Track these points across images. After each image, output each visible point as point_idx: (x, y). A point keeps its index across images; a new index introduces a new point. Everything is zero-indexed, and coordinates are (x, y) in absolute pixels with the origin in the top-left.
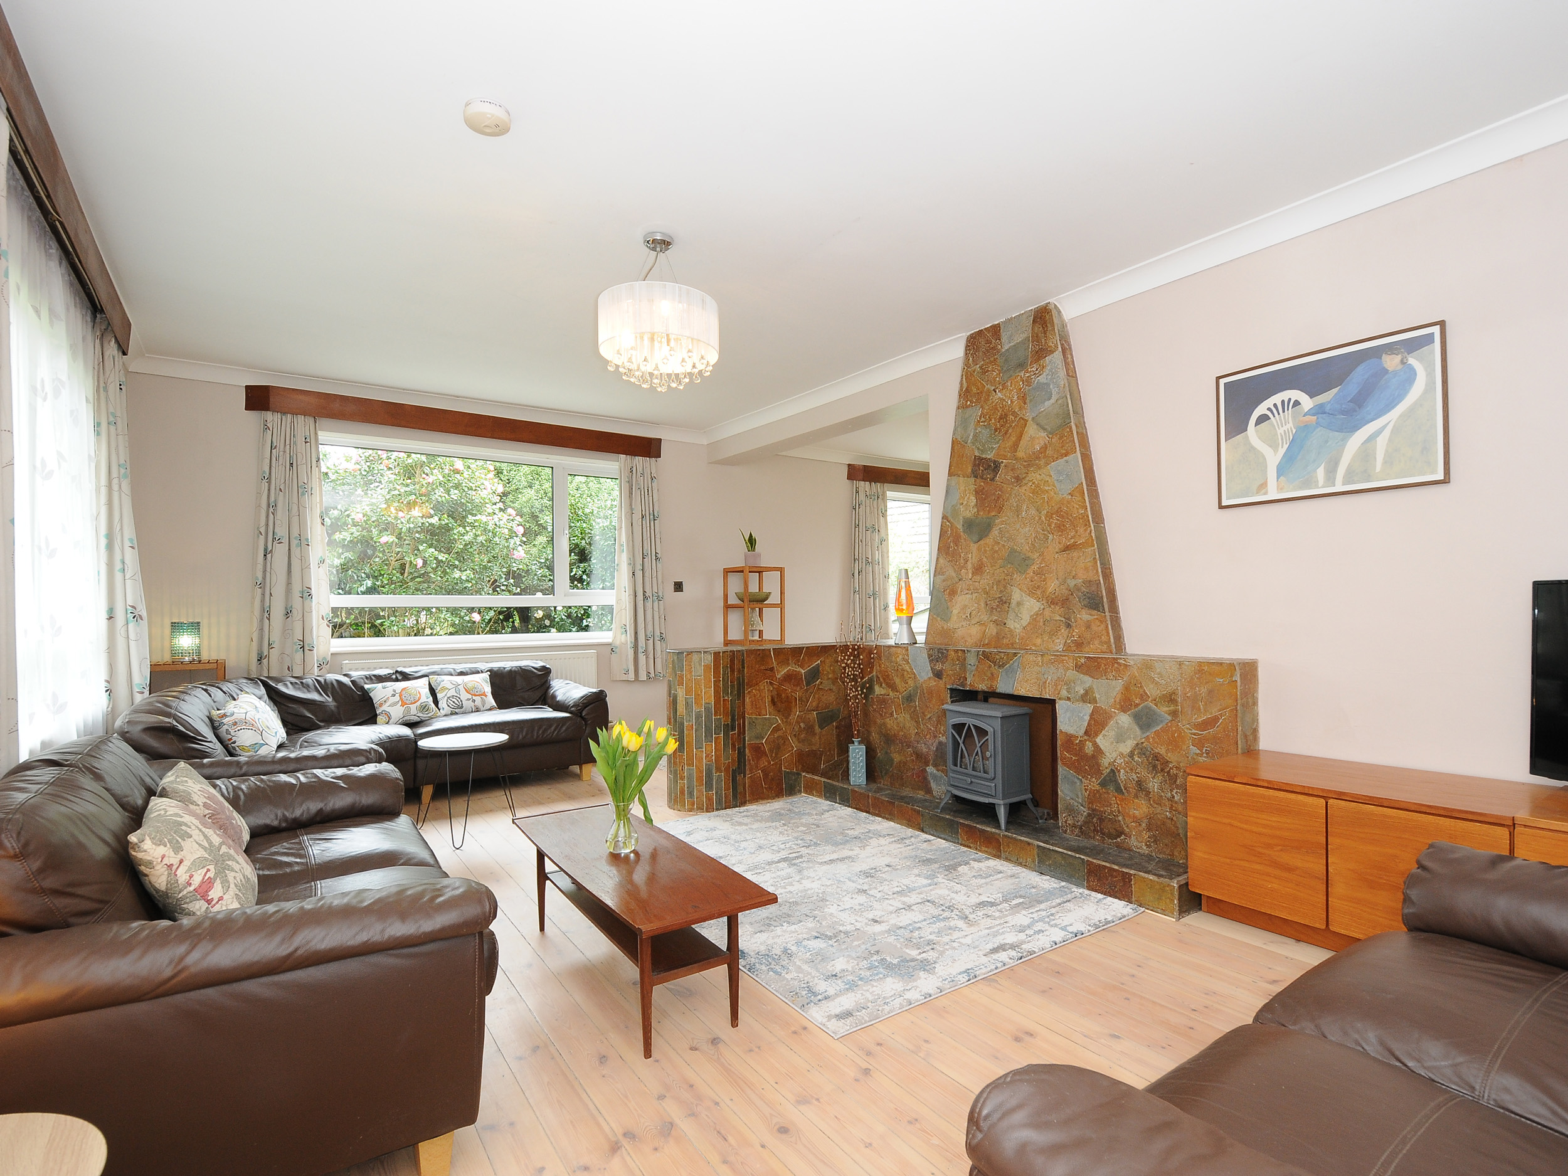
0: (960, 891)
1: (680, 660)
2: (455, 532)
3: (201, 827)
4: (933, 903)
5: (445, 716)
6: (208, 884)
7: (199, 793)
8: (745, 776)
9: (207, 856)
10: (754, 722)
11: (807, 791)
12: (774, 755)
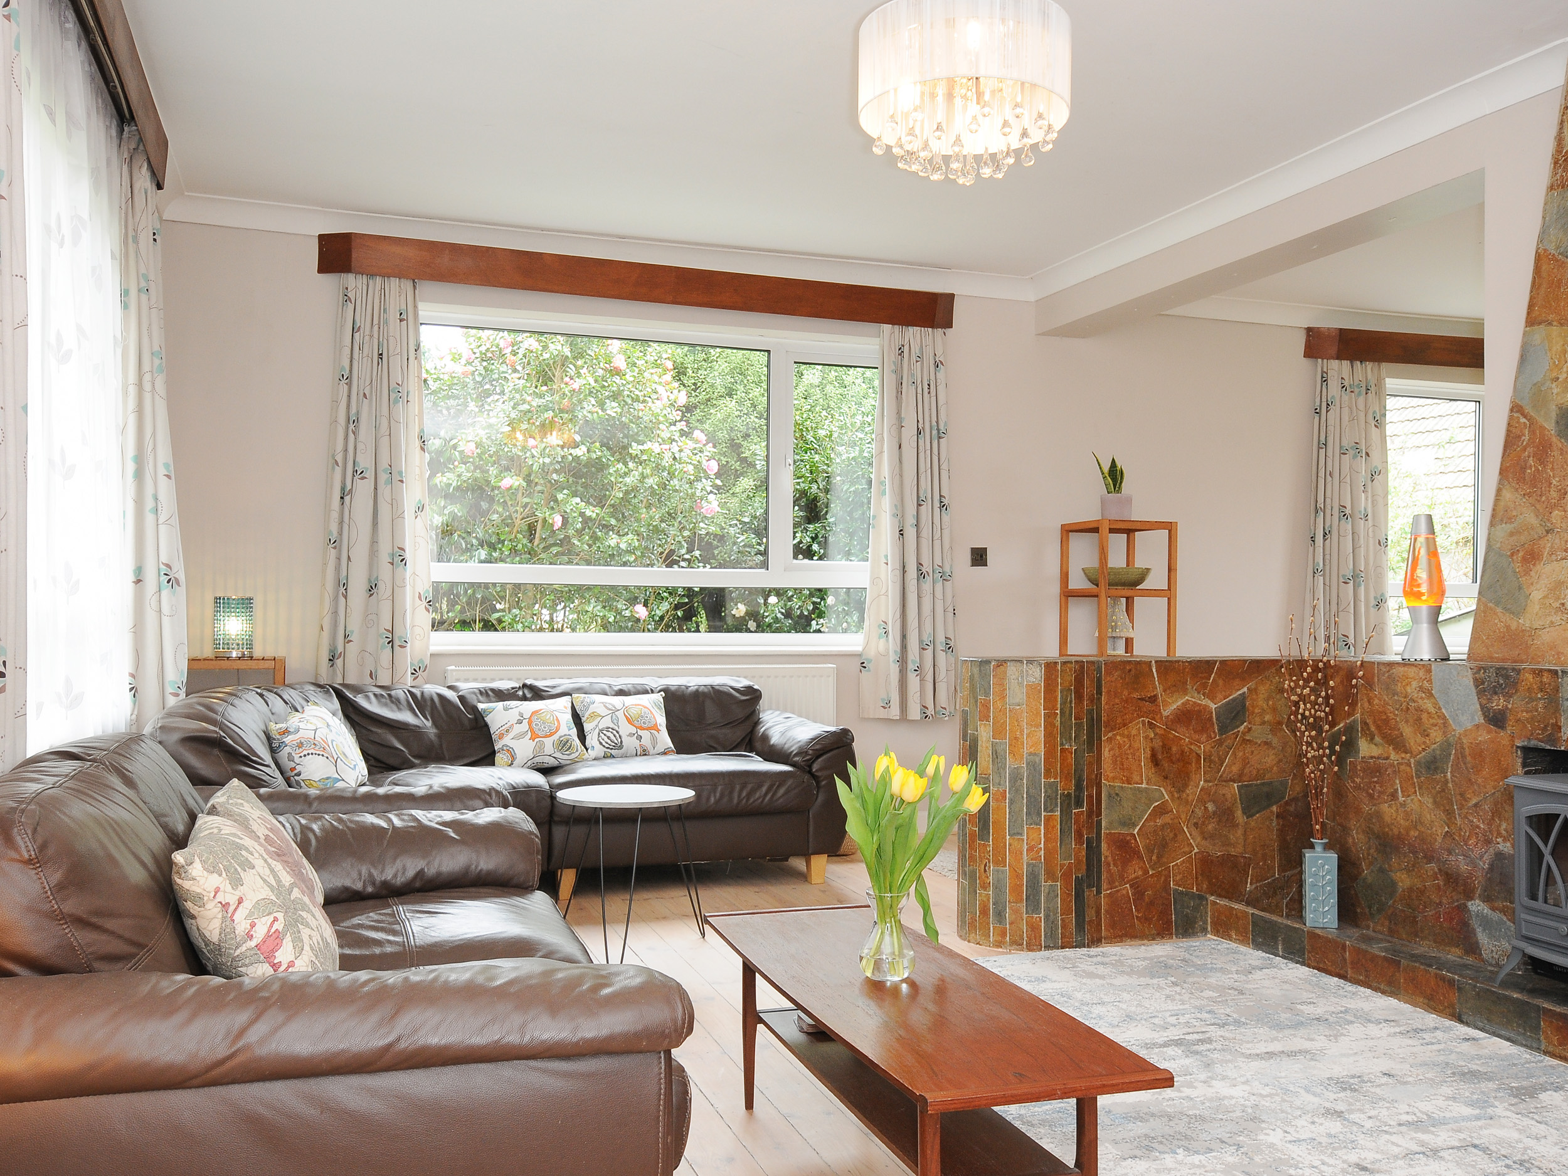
0: (1545, 1137)
1: (984, 676)
2: (611, 471)
3: (266, 857)
4: (1485, 1150)
5: (595, 759)
6: (274, 940)
7: (259, 821)
8: (1099, 892)
9: (274, 898)
10: (1117, 794)
11: (1218, 931)
12: (1154, 858)
